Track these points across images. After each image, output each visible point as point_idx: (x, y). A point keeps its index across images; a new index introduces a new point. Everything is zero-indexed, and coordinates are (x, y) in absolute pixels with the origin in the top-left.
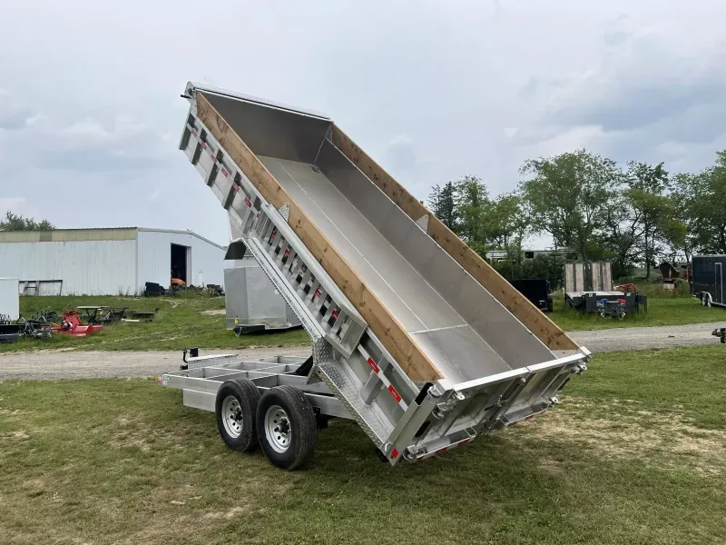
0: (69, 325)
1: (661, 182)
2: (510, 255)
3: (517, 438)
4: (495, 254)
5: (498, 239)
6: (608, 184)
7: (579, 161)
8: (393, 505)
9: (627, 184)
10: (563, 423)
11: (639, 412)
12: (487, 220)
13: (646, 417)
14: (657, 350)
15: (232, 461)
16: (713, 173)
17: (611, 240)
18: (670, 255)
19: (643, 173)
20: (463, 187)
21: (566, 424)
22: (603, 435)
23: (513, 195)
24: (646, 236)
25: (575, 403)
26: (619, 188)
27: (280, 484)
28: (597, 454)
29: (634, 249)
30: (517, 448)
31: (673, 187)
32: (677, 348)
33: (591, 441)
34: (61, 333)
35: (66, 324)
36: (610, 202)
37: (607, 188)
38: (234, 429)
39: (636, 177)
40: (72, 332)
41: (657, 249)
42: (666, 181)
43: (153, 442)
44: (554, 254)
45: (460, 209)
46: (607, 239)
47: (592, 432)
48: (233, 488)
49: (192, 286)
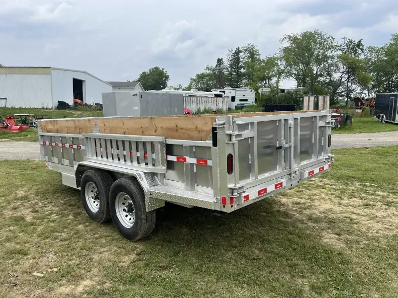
0: (8, 125)
1: (359, 51)
2: (272, 91)
3: (301, 213)
4: (264, 90)
5: (264, 82)
6: (330, 51)
7: (314, 37)
8: (218, 280)
9: (341, 51)
10: (328, 201)
11: (377, 193)
12: (259, 70)
13: (383, 197)
14: (367, 148)
15: (91, 231)
16: (388, 47)
17: (328, 84)
18: (359, 93)
19: (350, 45)
20: (246, 50)
21: (331, 201)
22: (360, 212)
23: (275, 56)
24: (348, 82)
25: (331, 185)
26: (335, 53)
27: (126, 255)
28: (364, 230)
29: (340, 90)
30: (302, 222)
31: (366, 53)
32: (378, 147)
33: (354, 217)
34: (3, 130)
35: (5, 125)
36: (330, 61)
37: (329, 53)
38: (94, 206)
39: (346, 47)
40: (10, 130)
41: (354, 90)
42: (362, 50)
43: (37, 211)
44: (296, 91)
45: (244, 63)
46: (326, 83)
47: (352, 209)
48: (87, 258)
49: (86, 104)
